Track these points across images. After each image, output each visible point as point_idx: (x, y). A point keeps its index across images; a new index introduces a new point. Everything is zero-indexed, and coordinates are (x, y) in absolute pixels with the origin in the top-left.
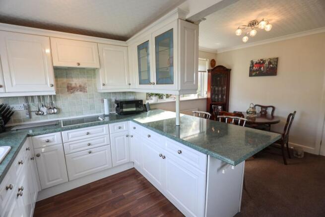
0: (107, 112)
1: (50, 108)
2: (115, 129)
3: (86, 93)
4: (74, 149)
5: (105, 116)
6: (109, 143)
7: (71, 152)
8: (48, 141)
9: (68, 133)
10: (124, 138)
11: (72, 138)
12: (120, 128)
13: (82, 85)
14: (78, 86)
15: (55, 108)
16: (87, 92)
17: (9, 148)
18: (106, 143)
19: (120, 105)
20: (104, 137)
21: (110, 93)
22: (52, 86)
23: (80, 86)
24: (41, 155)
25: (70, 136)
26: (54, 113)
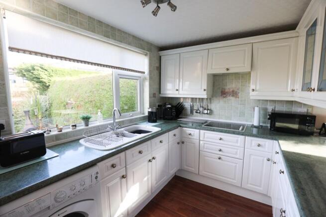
0: (256, 123)
1: (205, 109)
2: (253, 144)
3: (237, 99)
4: (206, 149)
5: (253, 126)
6: (242, 158)
7: (205, 150)
8: (190, 134)
9: (204, 133)
10: (263, 161)
11: (207, 138)
12: (259, 145)
13: (236, 90)
14: (231, 90)
15: (208, 109)
16: (239, 97)
17: (160, 129)
18: (237, 156)
19: (275, 117)
20: (237, 149)
21: (267, 101)
22: (205, 90)
23: (233, 91)
24: (185, 143)
25: (206, 136)
26: (207, 114)
